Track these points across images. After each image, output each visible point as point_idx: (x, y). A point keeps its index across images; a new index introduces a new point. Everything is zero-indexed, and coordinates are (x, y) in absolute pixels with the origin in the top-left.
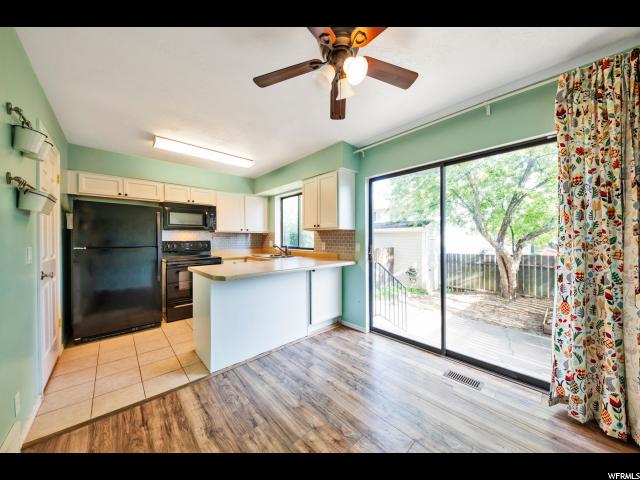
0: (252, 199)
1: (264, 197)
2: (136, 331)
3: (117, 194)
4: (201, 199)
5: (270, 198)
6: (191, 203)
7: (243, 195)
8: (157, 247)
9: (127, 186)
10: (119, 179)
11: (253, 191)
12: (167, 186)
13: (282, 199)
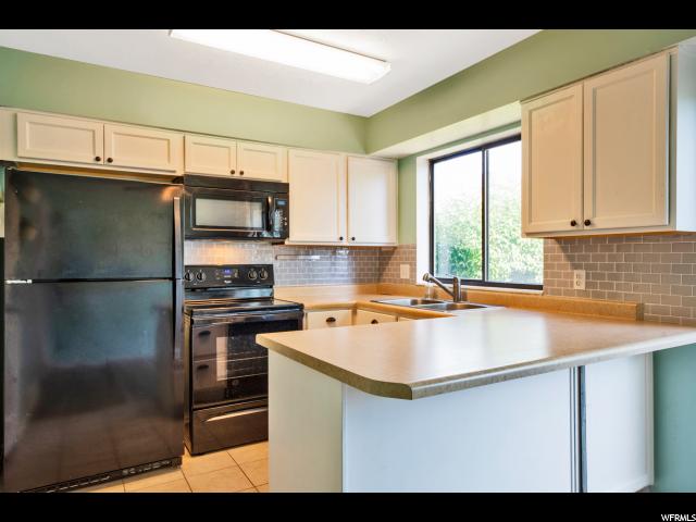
0: (363, 165)
1: (388, 159)
2: (130, 475)
3: (91, 159)
4: (258, 166)
5: (402, 163)
6: (237, 176)
7: (343, 155)
8: (173, 279)
9: (112, 140)
10: (97, 126)
11: (366, 148)
12: (189, 138)
13: (432, 162)
